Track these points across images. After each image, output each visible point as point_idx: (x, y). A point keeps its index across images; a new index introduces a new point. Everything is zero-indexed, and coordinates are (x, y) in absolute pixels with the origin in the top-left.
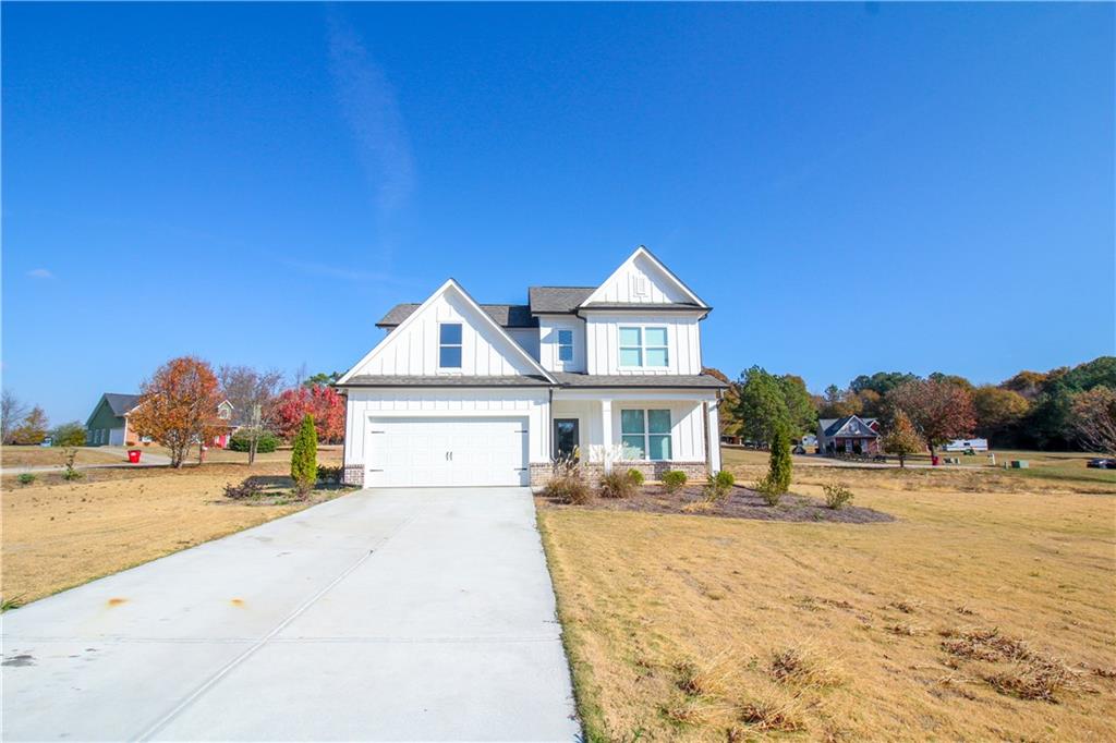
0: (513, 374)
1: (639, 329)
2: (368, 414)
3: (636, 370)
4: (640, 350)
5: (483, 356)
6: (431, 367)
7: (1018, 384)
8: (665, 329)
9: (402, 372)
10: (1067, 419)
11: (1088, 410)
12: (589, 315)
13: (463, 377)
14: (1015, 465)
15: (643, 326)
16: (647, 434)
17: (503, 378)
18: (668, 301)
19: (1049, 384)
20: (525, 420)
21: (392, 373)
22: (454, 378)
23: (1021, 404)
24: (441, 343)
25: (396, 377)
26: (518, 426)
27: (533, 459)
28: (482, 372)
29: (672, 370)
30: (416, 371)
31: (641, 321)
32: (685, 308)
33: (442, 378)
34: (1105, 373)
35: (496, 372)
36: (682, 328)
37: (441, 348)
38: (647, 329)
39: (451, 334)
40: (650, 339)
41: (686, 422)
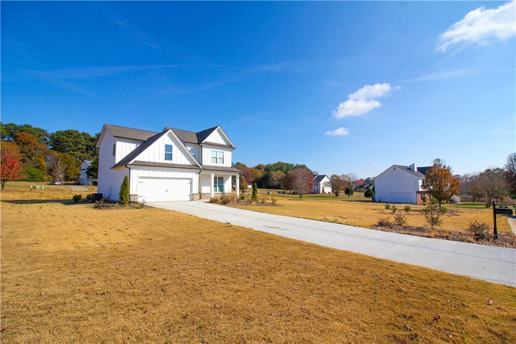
0: (188, 164)
1: (216, 152)
2: (139, 176)
3: (215, 165)
4: (216, 158)
5: (179, 157)
6: (161, 159)
7: (259, 167)
8: (223, 153)
9: (152, 160)
10: (271, 180)
11: (276, 177)
12: (203, 145)
13: (173, 164)
14: (269, 193)
15: (218, 150)
16: (217, 184)
17: (186, 165)
18: (225, 144)
19: (268, 169)
20: (191, 179)
21: (153, 161)
22: (170, 164)
23: (260, 174)
24: (166, 151)
25: (149, 162)
26: (189, 181)
27: (194, 192)
28: (179, 163)
29: (224, 165)
30: (157, 161)
31: (217, 149)
32: (229, 147)
33: (166, 164)
34: (280, 167)
35: (183, 163)
36: (227, 152)
37: (166, 153)
38: (219, 152)
39: (168, 148)
40: (220, 155)
41: (227, 182)
